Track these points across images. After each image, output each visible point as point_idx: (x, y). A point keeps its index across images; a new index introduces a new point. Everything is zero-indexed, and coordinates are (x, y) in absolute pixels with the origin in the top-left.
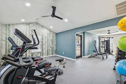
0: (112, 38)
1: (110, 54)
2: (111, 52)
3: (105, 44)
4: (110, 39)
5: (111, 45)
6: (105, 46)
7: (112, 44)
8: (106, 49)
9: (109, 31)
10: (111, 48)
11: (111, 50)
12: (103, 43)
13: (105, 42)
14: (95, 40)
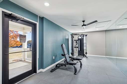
0: (86, 35)
1: (84, 56)
2: (85, 54)
3: (79, 43)
4: (83, 37)
5: (85, 45)
6: (79, 46)
7: (86, 43)
8: (79, 50)
9: (84, 21)
10: (85, 48)
11: (85, 52)
12: (77, 42)
13: (79, 41)
14: (67, 38)
